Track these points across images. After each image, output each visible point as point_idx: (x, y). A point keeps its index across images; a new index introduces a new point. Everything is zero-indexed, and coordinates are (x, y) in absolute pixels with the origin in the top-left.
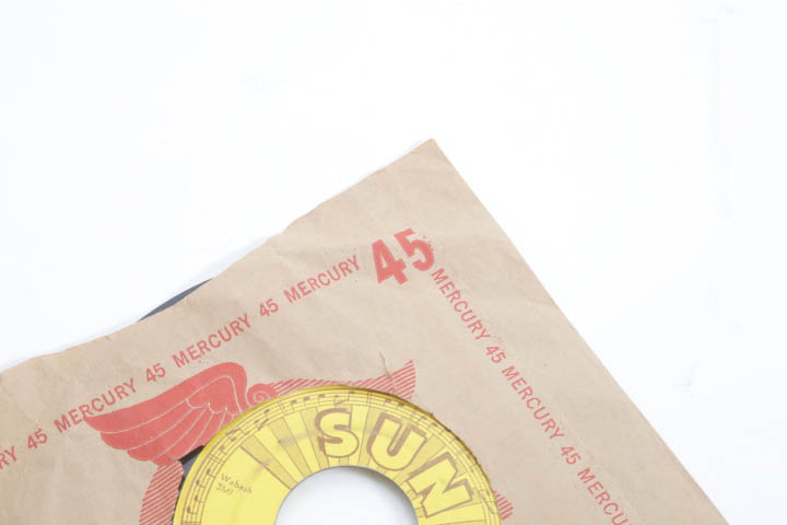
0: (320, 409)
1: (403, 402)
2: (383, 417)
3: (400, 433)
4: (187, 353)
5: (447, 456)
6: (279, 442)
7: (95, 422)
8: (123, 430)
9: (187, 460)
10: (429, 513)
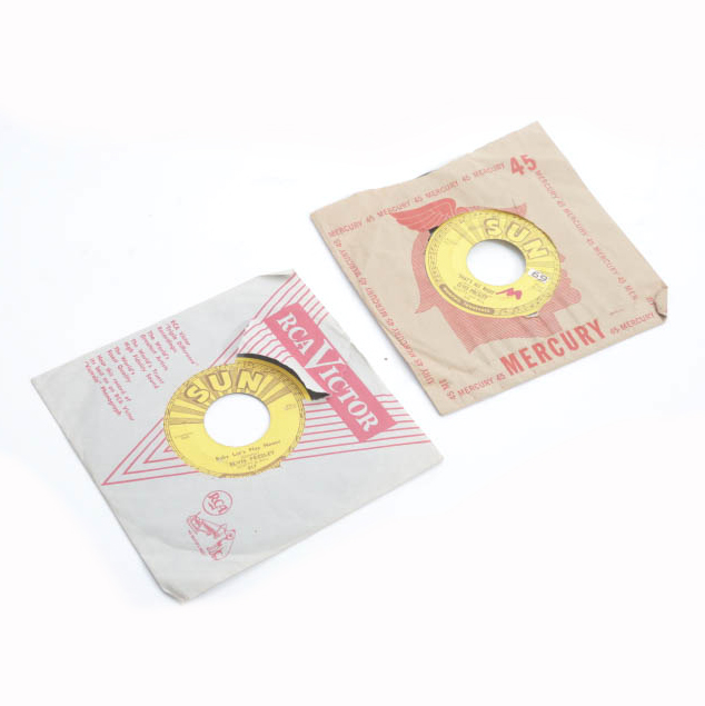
0: (486, 218)
1: (521, 218)
2: (512, 223)
3: (520, 229)
4: (431, 193)
5: (539, 239)
6: (469, 228)
7: (395, 215)
8: (404, 218)
9: (432, 231)
10: (531, 258)
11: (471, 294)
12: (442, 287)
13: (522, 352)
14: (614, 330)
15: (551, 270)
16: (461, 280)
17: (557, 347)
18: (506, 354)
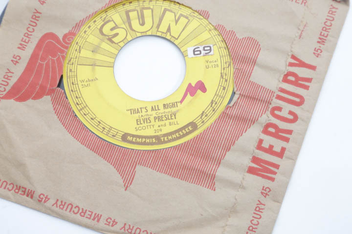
0: (99, 27)
1: (131, 1)
2: (127, 13)
3: (140, 14)
4: (23, 43)
5: (165, 10)
6: (92, 52)
9: (60, 84)
10: (177, 38)
11: (158, 123)
12: (125, 137)
13: (259, 147)
14: (317, 53)
15: (206, 36)
16: (137, 116)
17: (284, 113)
18: (247, 162)
